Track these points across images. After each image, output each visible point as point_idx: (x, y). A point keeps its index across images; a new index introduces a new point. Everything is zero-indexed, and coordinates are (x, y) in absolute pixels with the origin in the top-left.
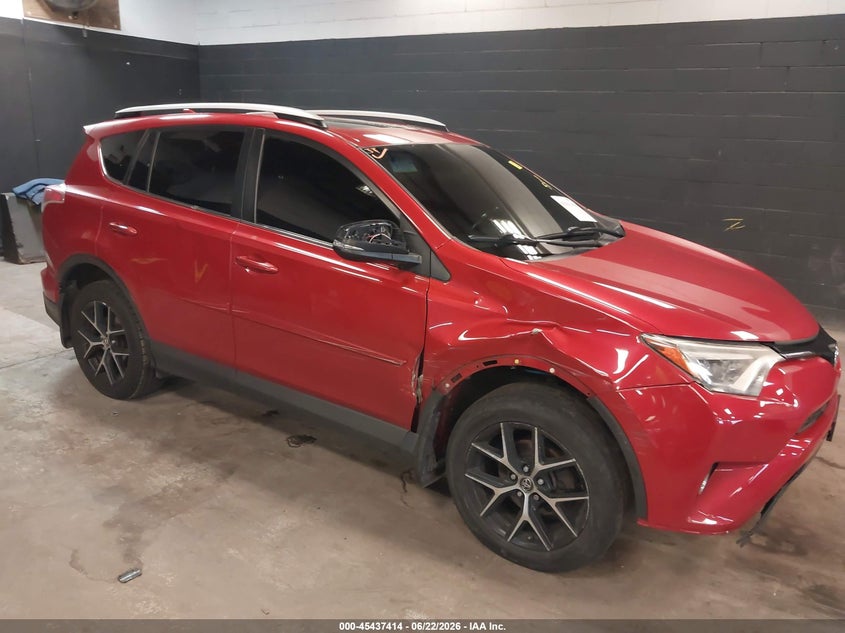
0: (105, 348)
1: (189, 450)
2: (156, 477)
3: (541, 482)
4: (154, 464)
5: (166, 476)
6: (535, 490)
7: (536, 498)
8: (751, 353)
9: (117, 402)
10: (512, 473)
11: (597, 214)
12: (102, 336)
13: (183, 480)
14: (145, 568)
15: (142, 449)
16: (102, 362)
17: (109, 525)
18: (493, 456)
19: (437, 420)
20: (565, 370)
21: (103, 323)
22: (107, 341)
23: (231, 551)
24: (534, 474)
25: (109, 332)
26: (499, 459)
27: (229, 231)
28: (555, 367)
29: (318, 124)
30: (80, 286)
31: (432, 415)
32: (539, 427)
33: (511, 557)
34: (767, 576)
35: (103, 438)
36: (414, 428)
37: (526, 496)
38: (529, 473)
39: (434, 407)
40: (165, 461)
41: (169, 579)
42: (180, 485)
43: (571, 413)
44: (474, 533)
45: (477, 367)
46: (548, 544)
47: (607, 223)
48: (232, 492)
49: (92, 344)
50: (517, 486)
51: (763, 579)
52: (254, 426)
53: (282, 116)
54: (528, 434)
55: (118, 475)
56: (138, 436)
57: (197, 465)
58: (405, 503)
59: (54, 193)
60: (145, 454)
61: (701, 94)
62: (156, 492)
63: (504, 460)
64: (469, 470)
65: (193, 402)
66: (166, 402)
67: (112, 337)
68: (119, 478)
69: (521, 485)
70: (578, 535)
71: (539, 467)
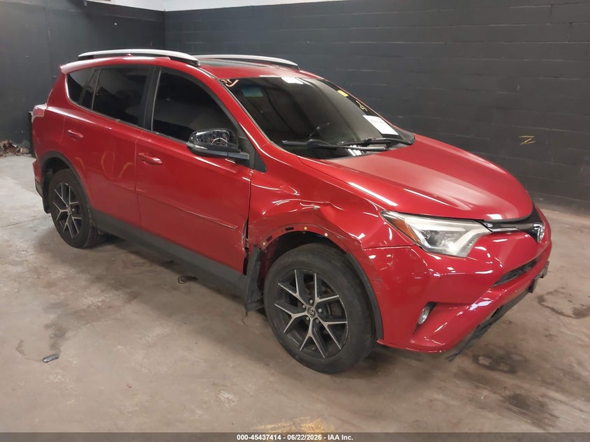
0: (69, 214)
1: (113, 282)
2: (86, 298)
3: (320, 310)
4: (88, 290)
5: (93, 297)
6: (316, 316)
7: (317, 321)
8: (464, 227)
9: (76, 250)
10: (303, 304)
11: (400, 129)
12: (67, 206)
13: (103, 301)
14: (61, 355)
15: (83, 280)
16: (67, 223)
17: (47, 327)
18: (290, 292)
19: (258, 267)
20: (333, 234)
21: (66, 197)
22: (69, 209)
23: (119, 347)
24: (315, 304)
25: (70, 203)
26: (294, 294)
27: (135, 136)
28: (328, 232)
29: (194, 63)
30: (55, 172)
31: (254, 263)
32: (317, 274)
33: (302, 361)
34: (480, 385)
35: (60, 272)
36: (245, 273)
37: (312, 320)
38: (312, 304)
39: (255, 258)
40: (95, 289)
41: (75, 362)
42: (100, 304)
43: (338, 264)
44: (281, 344)
45: (281, 232)
46: (324, 353)
47: (406, 136)
48: (133, 311)
49: (61, 211)
50: (305, 313)
51: (478, 387)
52: (159, 269)
53: (173, 58)
54: (311, 278)
55: (62, 295)
56: (82, 272)
57: (115, 292)
58: (244, 323)
59: (40, 110)
60: (84, 283)
61: (507, 43)
62: (83, 308)
63: (297, 295)
64: (277, 301)
65: (125, 251)
66: (108, 250)
67: (72, 207)
68: (63, 298)
69: (308, 312)
70: (342, 348)
71: (318, 300)
